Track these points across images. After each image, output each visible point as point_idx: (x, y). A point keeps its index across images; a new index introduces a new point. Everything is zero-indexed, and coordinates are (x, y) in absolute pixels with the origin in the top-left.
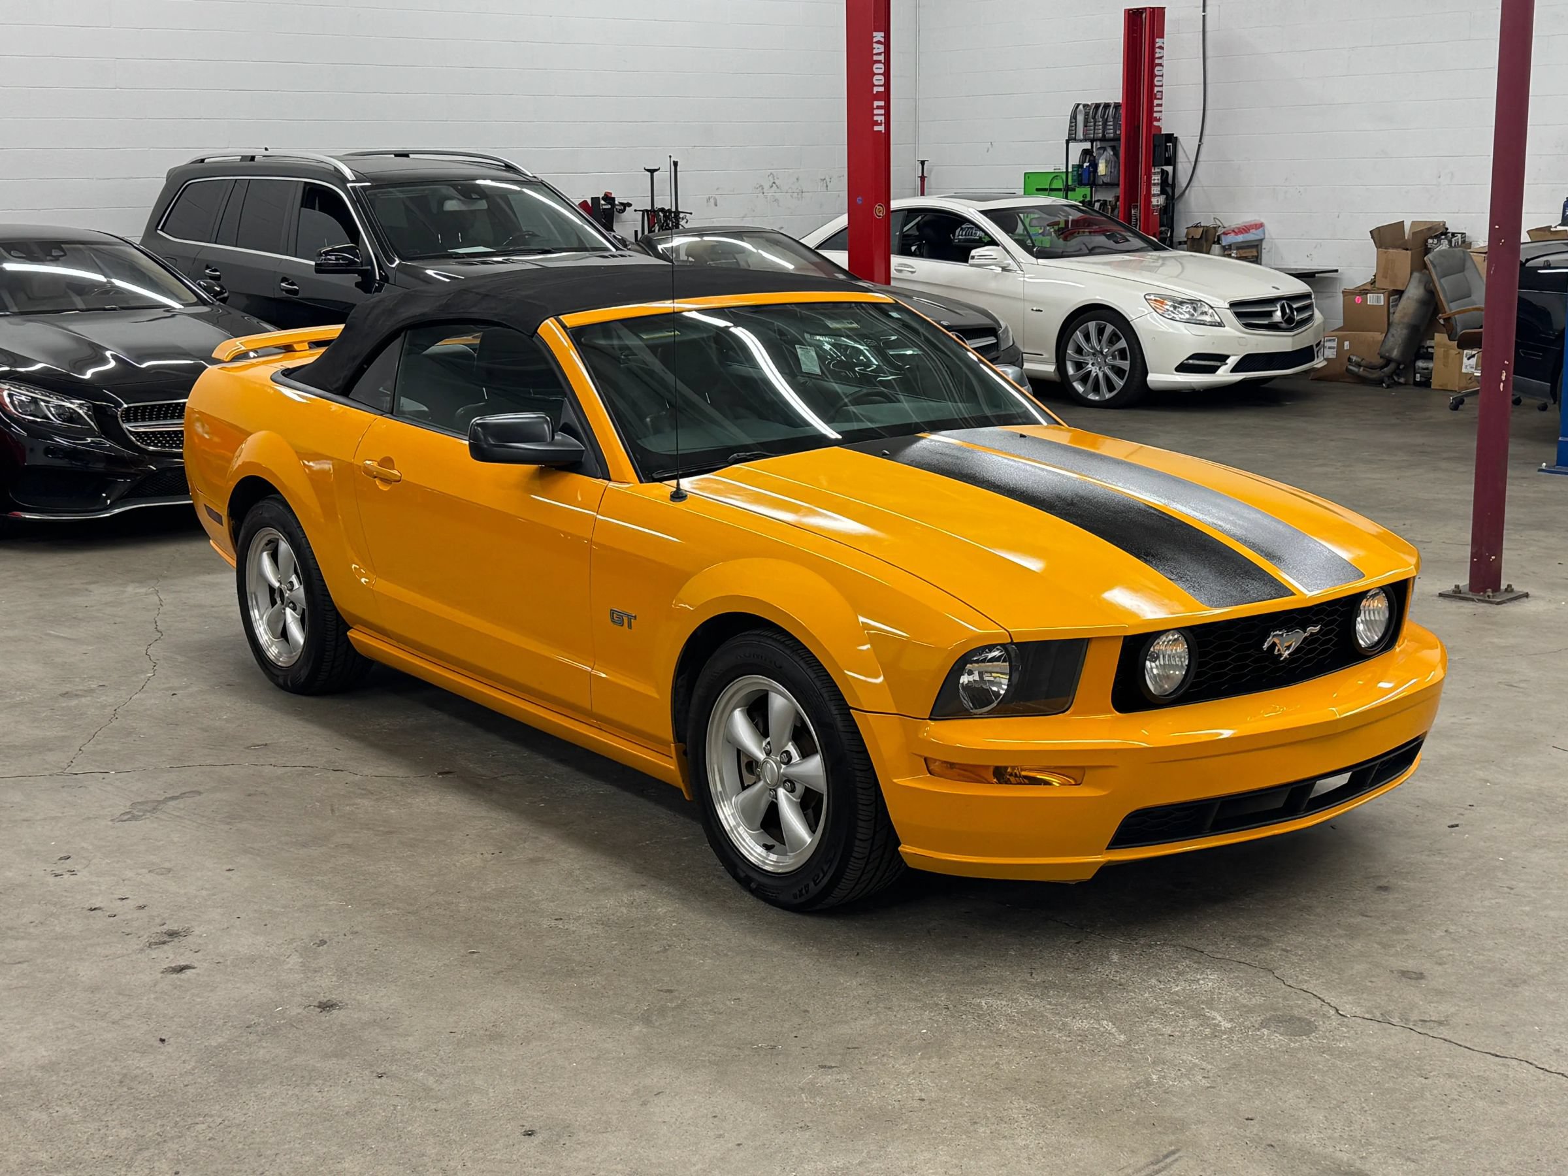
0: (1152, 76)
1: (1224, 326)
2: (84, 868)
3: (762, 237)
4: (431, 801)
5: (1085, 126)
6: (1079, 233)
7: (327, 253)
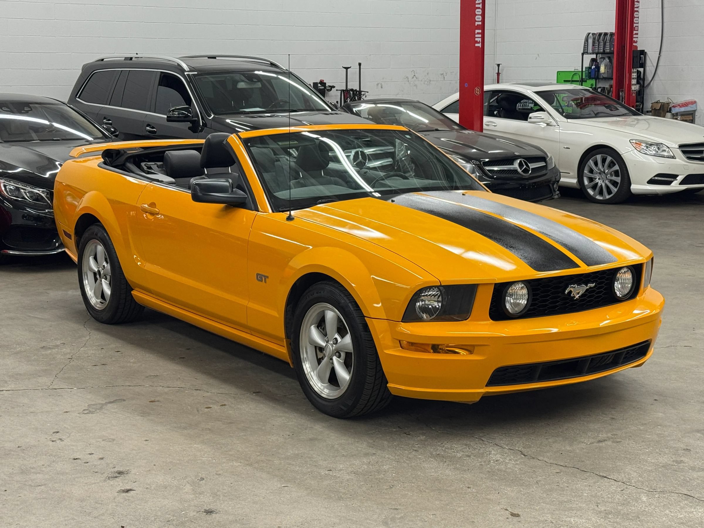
0: (632, 17)
1: (676, 158)
2: (68, 438)
3: (411, 105)
4: (251, 406)
5: (593, 45)
6: (588, 105)
7: (173, 111)
